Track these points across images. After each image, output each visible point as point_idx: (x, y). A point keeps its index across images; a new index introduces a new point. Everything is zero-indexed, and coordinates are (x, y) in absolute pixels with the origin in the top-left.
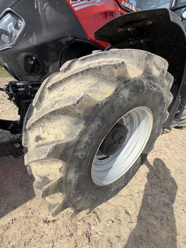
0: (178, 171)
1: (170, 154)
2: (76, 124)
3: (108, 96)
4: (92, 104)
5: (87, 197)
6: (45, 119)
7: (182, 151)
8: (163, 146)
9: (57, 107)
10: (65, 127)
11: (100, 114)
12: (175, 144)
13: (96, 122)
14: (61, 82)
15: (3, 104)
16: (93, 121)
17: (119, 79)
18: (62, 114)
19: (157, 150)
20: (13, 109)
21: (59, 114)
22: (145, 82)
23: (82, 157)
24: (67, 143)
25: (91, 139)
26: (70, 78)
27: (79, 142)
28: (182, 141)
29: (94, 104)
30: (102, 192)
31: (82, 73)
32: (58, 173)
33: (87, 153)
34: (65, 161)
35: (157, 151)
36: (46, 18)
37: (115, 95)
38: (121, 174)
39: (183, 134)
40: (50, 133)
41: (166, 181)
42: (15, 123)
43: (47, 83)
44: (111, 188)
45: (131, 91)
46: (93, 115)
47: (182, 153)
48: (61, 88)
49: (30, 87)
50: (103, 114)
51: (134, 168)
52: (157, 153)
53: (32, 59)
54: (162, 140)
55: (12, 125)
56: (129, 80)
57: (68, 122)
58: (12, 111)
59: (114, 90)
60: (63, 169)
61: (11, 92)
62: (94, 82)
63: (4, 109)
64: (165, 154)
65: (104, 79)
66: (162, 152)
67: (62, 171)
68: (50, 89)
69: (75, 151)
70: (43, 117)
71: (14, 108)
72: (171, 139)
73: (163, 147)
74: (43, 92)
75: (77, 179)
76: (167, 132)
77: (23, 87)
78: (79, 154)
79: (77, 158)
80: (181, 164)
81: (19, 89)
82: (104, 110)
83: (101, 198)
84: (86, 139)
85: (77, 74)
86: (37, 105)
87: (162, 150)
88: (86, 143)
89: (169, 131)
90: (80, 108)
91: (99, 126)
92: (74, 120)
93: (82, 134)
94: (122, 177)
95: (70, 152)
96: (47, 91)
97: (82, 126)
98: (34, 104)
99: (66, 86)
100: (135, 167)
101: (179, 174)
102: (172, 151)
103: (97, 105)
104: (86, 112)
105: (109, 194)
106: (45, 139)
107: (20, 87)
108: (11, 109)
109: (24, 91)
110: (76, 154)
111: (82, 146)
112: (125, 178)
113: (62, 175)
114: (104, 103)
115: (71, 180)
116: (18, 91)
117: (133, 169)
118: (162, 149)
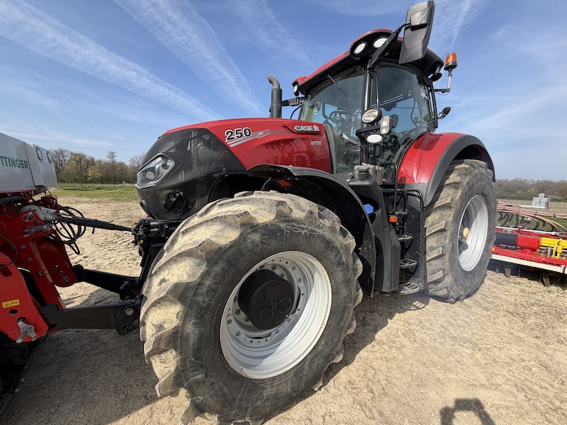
0: (415, 382)
1: (409, 350)
2: (199, 265)
3: (232, 240)
4: (215, 247)
5: (213, 383)
6: (172, 261)
7: (437, 345)
8: (401, 334)
9: (183, 249)
10: (188, 268)
11: (225, 257)
12: (427, 332)
13: (220, 264)
14: (193, 227)
15: (113, 251)
16: (216, 263)
17: (243, 225)
18: (187, 256)
19: (385, 341)
20: (129, 260)
21: (184, 256)
22: (282, 225)
23: (204, 305)
24: (188, 284)
25: (216, 283)
26: (201, 224)
27: (200, 284)
28: (445, 325)
29: (217, 247)
30: (243, 389)
31: (212, 220)
32: (175, 319)
33: (211, 300)
34: (184, 305)
35: (384, 343)
36: (198, 156)
37: (240, 239)
38: (286, 367)
39: (451, 314)
40: (174, 274)
41: (386, 399)
42: (131, 280)
43: (183, 226)
44: (264, 389)
45: (263, 234)
46: (215, 258)
47: (436, 348)
48: (193, 233)
49: (167, 227)
50: (228, 257)
51: (312, 360)
52: (384, 346)
53: (175, 196)
54: (402, 323)
55: (126, 282)
56: (257, 225)
57: (191, 264)
58: (126, 265)
59: (238, 234)
60: (180, 314)
61: (141, 233)
62: (221, 228)
63: (113, 259)
64: (399, 349)
65: (230, 225)
66: (394, 345)
67: (179, 317)
68: (183, 233)
69: (195, 295)
70: (171, 259)
71: (130, 258)
72: (420, 322)
73: (399, 337)
74: (177, 235)
75: (196, 337)
76: (418, 308)
77: (157, 226)
78: (200, 299)
79: (198, 303)
80: (426, 369)
81: (152, 230)
82: (229, 253)
83: (241, 400)
84: (208, 282)
85: (207, 221)
86: (168, 249)
87: (395, 343)
88: (208, 287)
89: (423, 305)
90: (201, 250)
91: (223, 270)
92: (198, 261)
93: (204, 276)
94: (286, 372)
95: (190, 294)
96: (181, 235)
97: (204, 267)
98: (165, 248)
99: (197, 231)
100: (314, 358)
101: (414, 387)
102: (416, 345)
103: (221, 248)
104: (208, 254)
105: (258, 399)
106: (168, 280)
107: (153, 227)
108: (125, 259)
109: (158, 232)
110: (197, 298)
111: (204, 290)
112: (294, 376)
113: (178, 322)
114: (227, 247)
115: (189, 334)
116: (150, 232)
117: (310, 362)
118: (396, 340)
